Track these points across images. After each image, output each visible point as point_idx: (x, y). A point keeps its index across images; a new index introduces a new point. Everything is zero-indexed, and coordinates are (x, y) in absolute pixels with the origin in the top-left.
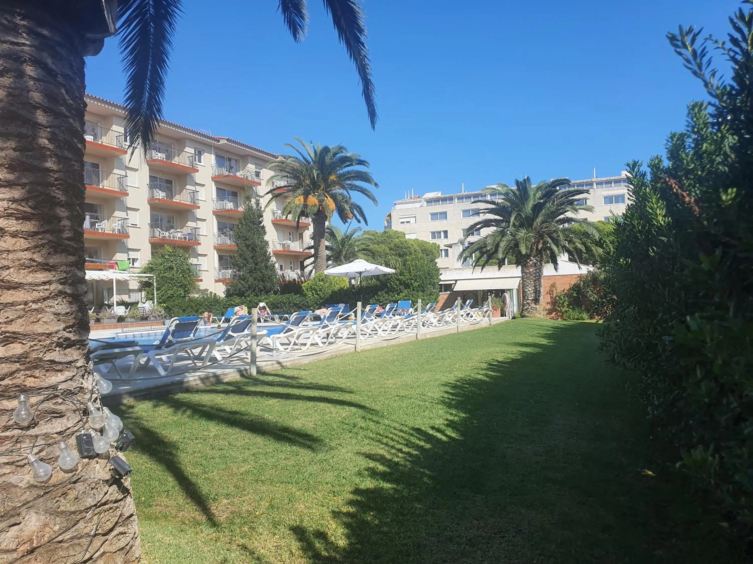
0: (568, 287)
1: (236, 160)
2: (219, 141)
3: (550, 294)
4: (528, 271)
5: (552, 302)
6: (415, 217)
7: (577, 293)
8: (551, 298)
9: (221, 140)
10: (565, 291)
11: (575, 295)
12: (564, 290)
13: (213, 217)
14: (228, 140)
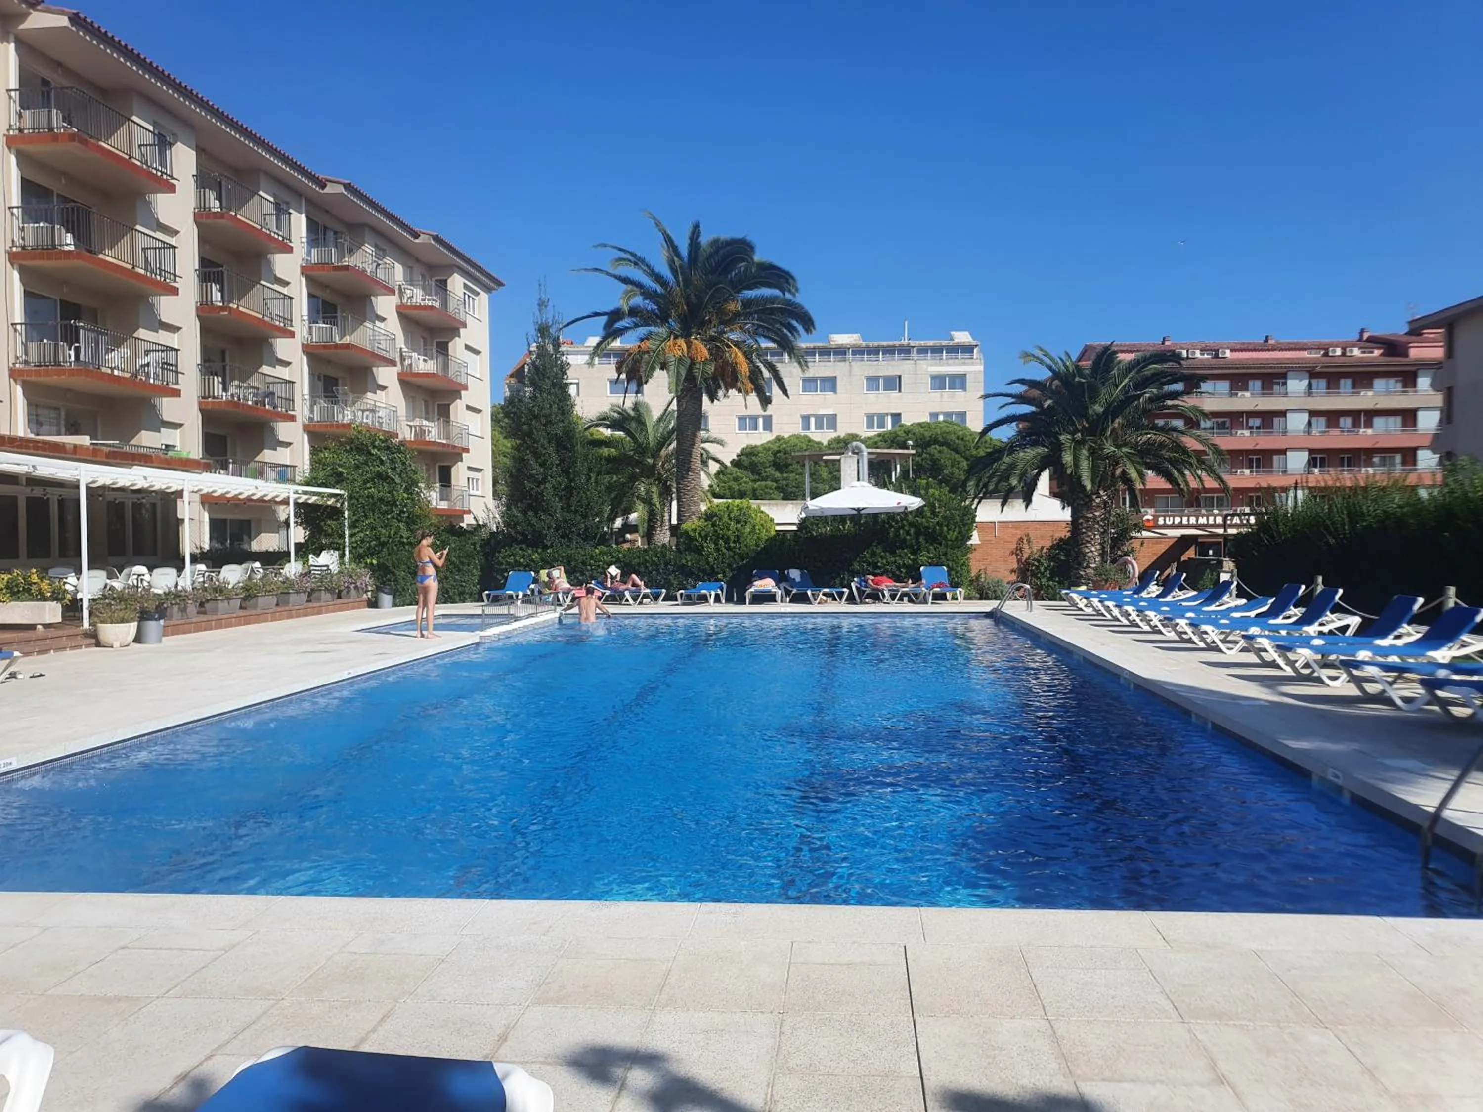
0: (1048, 544)
1: (335, 233)
2: (323, 187)
3: (1017, 555)
4: (1091, 515)
5: (1019, 569)
6: (578, 384)
7: (1065, 556)
8: (1019, 561)
9: (329, 184)
10: (1045, 550)
11: (1063, 558)
12: (1042, 548)
13: (301, 358)
14: (348, 187)
